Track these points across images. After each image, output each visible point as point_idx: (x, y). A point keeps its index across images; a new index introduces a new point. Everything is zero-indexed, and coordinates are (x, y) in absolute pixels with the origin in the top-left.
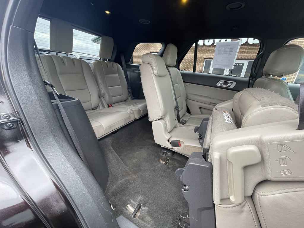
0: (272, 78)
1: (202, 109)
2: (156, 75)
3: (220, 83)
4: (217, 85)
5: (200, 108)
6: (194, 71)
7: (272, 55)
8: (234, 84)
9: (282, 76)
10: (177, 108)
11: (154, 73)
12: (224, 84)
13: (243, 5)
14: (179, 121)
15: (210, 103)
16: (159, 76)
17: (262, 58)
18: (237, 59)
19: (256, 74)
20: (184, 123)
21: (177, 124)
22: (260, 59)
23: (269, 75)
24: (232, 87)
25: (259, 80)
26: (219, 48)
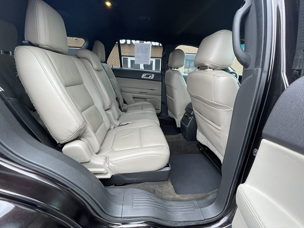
0: (174, 69)
1: (135, 99)
2: (95, 69)
3: (143, 76)
4: (142, 77)
5: (133, 98)
6: (121, 66)
7: (171, 55)
8: (153, 75)
9: (177, 68)
10: (117, 99)
11: (94, 67)
12: (147, 76)
13: (149, 19)
14: (121, 110)
15: (141, 92)
16: (98, 71)
17: (165, 56)
18: (151, 57)
19: (165, 68)
20: (125, 111)
21: (121, 113)
22: (165, 58)
23: (172, 68)
24: (152, 78)
25: (167, 71)
26: (138, 47)
